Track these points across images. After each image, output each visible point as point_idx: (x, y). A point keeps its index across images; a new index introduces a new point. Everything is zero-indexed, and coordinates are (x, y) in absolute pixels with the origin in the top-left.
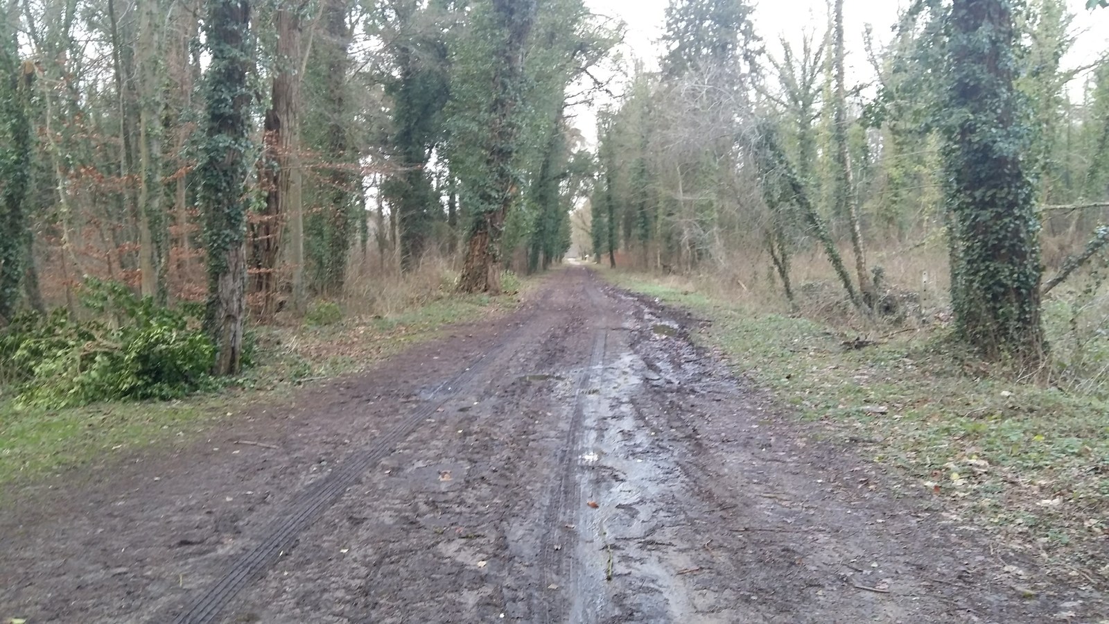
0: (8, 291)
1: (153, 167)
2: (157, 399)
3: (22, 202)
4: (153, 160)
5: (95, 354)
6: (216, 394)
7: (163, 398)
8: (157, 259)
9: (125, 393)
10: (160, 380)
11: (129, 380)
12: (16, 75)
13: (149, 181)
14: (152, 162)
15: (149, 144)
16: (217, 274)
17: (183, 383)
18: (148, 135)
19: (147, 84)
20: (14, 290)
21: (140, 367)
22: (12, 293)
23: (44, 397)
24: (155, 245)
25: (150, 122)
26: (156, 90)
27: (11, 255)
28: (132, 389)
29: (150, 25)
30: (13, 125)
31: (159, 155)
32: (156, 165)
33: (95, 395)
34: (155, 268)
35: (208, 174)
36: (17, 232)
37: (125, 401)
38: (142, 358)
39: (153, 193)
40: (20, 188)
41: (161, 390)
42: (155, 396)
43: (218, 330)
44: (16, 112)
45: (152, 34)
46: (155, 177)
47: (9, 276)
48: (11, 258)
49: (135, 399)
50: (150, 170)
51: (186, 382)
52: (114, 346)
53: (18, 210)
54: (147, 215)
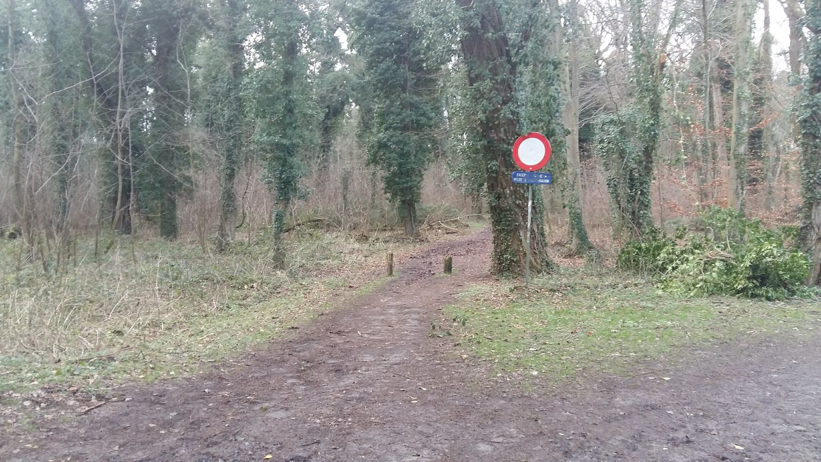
0: (642, 212)
1: (742, 122)
2: (763, 299)
3: (654, 151)
4: (741, 116)
5: (715, 260)
6: (810, 300)
7: (768, 299)
8: (741, 191)
9: (738, 292)
10: (765, 285)
11: (743, 282)
12: (654, 65)
13: (738, 131)
14: (741, 118)
15: (739, 105)
16: (811, 204)
17: (783, 289)
18: (739, 98)
19: (740, 59)
20: (646, 212)
21: (751, 274)
22: (644, 213)
23: (677, 288)
24: (739, 181)
25: (741, 88)
26: (747, 63)
27: (645, 188)
28: (744, 290)
29: (744, 14)
30: (651, 100)
31: (746, 112)
32: (744, 120)
33: (715, 290)
34: (738, 198)
35: (808, 124)
36: (648, 173)
37: (739, 298)
38: (754, 267)
39: (740, 141)
40: (653, 142)
41: (767, 292)
42: (762, 296)
43: (809, 249)
44: (653, 90)
45: (746, 21)
46: (742, 129)
47: (642, 202)
48: (645, 190)
49: (747, 296)
50: (739, 124)
51: (785, 288)
52: (729, 255)
53: (650, 157)
54: (735, 158)
